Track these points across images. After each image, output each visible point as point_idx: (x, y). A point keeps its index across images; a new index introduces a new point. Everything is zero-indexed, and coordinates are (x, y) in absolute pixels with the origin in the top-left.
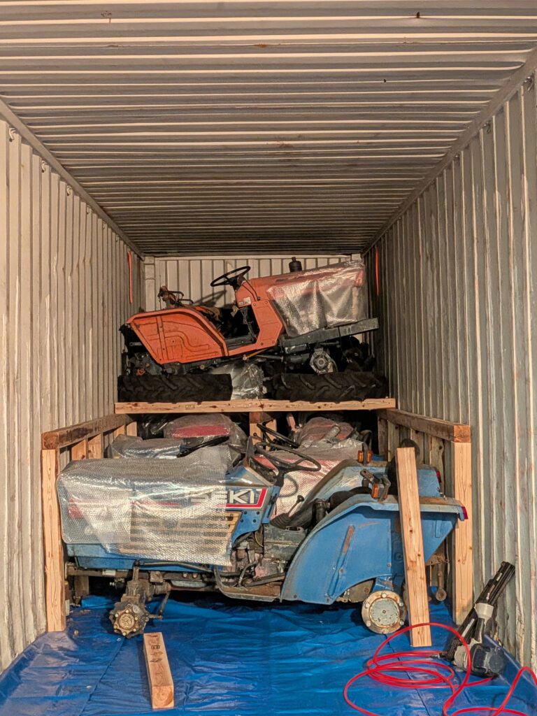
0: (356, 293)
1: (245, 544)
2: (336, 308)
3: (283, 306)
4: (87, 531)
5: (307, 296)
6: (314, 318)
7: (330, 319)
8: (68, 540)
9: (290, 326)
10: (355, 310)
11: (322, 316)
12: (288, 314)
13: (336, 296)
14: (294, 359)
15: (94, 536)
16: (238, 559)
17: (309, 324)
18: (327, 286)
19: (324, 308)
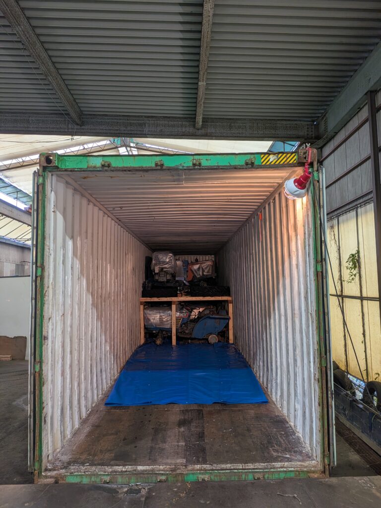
0: (211, 267)
1: (183, 325)
2: (206, 271)
3: (194, 270)
4: (150, 322)
5: (199, 268)
6: (201, 273)
7: (205, 273)
8: (146, 324)
9: (195, 275)
10: (210, 271)
11: (203, 273)
12: (195, 272)
13: (206, 268)
14: (196, 283)
15: (151, 323)
16: (182, 329)
17: (200, 275)
18: (204, 265)
19: (203, 271)
